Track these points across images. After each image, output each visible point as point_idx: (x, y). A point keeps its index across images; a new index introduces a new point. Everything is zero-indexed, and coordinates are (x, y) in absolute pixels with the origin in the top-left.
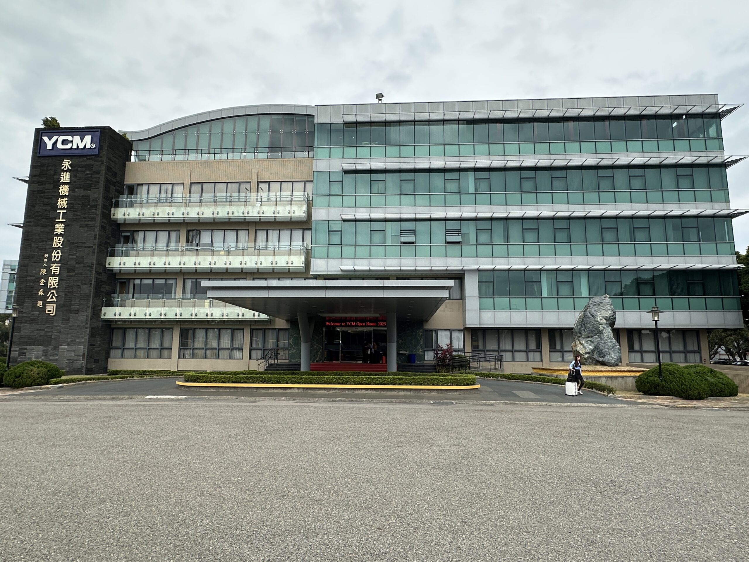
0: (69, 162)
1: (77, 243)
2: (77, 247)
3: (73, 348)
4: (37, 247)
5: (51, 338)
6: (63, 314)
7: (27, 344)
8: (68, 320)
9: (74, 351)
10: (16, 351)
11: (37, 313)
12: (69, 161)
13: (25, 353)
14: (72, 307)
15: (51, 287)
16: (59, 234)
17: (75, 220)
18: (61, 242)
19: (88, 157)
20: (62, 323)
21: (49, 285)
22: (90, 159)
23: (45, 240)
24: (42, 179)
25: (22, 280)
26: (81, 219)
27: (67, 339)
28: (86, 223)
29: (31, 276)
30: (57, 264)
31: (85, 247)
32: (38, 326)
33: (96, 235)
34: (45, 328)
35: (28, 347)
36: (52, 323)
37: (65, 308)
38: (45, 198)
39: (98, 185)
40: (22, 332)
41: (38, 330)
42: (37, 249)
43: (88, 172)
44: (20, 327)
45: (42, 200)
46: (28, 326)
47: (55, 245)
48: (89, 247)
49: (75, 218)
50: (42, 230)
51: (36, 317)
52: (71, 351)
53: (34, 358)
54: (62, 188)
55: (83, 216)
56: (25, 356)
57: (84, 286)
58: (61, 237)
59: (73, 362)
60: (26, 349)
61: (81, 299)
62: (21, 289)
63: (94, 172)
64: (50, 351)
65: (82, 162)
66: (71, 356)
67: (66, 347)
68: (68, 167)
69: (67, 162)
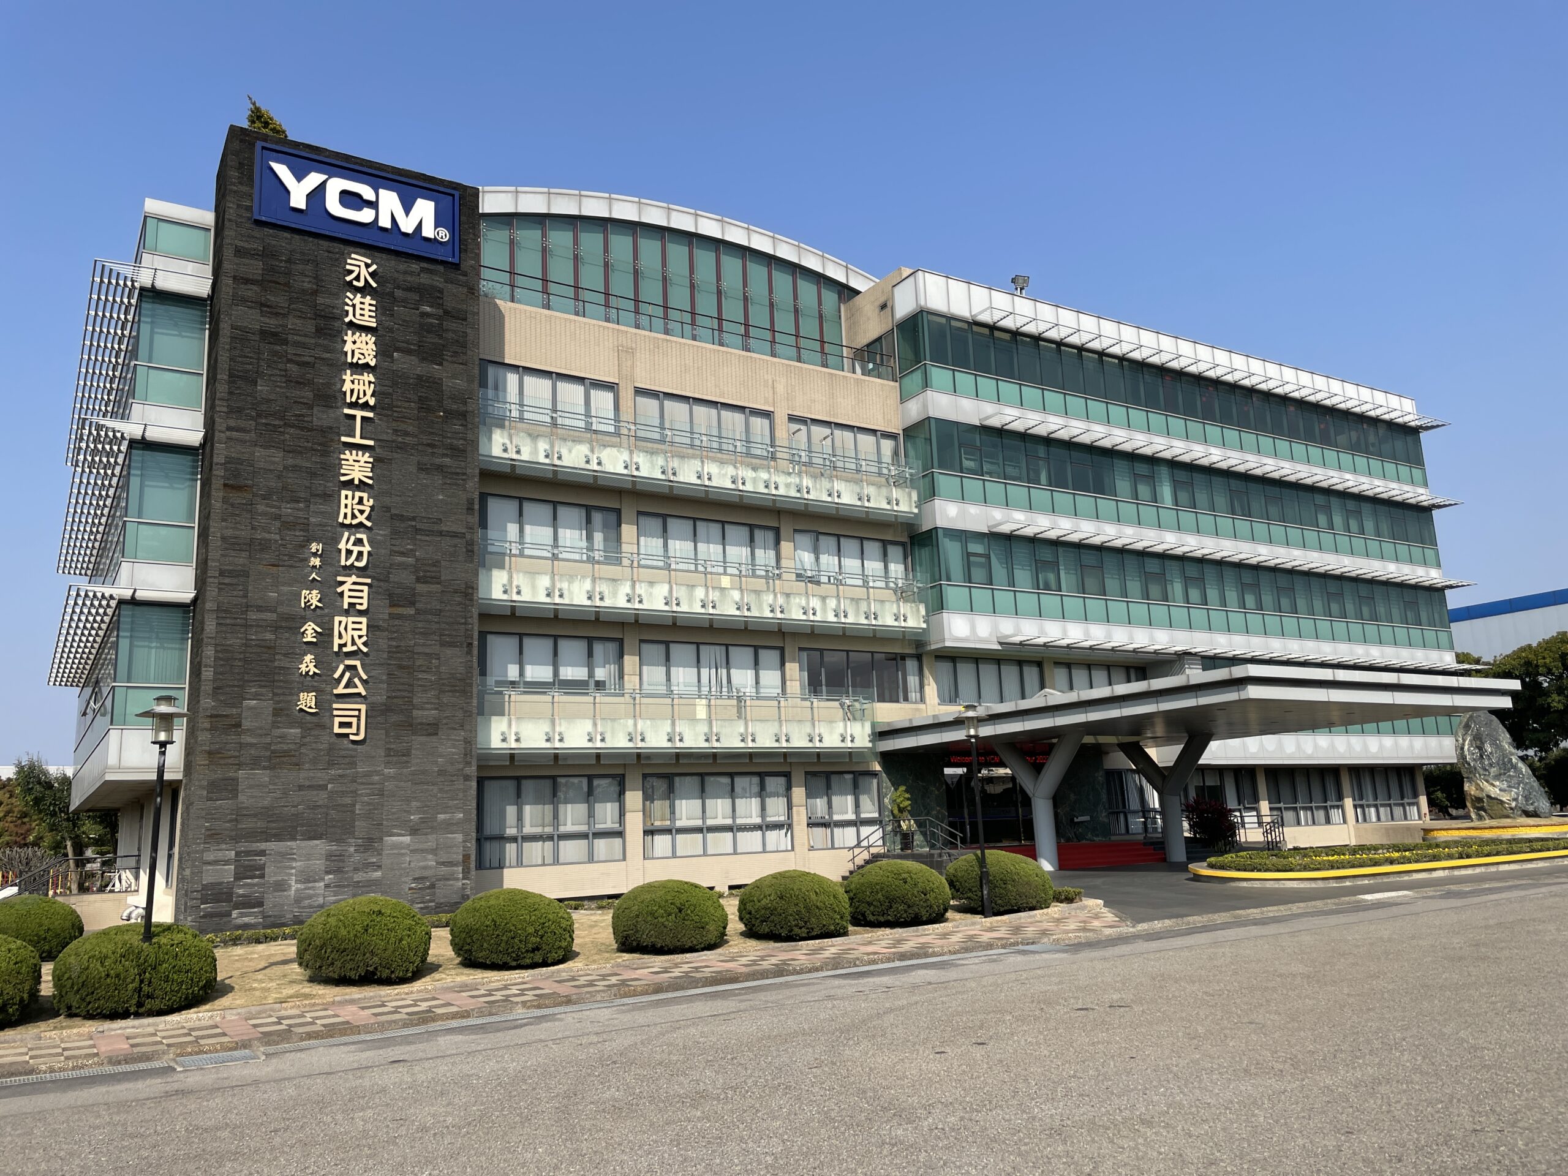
0: (367, 266)
1: (414, 519)
2: (417, 531)
3: (431, 841)
4: (278, 517)
5: (353, 812)
6: (387, 735)
7: (267, 836)
8: (407, 753)
9: (434, 851)
10: (227, 862)
11: (295, 731)
12: (369, 261)
13: (262, 868)
14: (415, 713)
15: (345, 650)
16: (356, 482)
17: (402, 448)
18: (368, 510)
19: (425, 265)
20: (388, 764)
21: (337, 641)
22: (430, 271)
23: (302, 495)
24: (272, 299)
25: (228, 621)
26: (420, 448)
27: (409, 813)
28: (438, 461)
29: (260, 609)
30: (358, 577)
31: (441, 533)
32: (303, 776)
33: (471, 502)
34: (331, 781)
35: (271, 846)
36: (353, 764)
37: (394, 718)
38: (290, 361)
39: (465, 354)
40: (242, 798)
41: (301, 788)
42: (278, 524)
43: (428, 309)
44: (235, 780)
45: (280, 366)
46: (262, 776)
47: (345, 516)
48: (454, 535)
49: (400, 439)
50: (290, 462)
51: (292, 747)
52: (423, 851)
53: (297, 882)
54: (354, 342)
55: (425, 439)
56: (262, 876)
57: (449, 651)
58: (365, 495)
59: (433, 886)
60: (262, 853)
61: (442, 691)
62: (227, 651)
63: (446, 312)
64: (350, 856)
65: (405, 273)
66: (425, 868)
67: (407, 839)
68: (366, 280)
69: (363, 265)
